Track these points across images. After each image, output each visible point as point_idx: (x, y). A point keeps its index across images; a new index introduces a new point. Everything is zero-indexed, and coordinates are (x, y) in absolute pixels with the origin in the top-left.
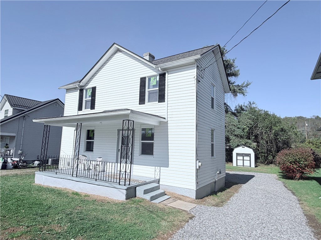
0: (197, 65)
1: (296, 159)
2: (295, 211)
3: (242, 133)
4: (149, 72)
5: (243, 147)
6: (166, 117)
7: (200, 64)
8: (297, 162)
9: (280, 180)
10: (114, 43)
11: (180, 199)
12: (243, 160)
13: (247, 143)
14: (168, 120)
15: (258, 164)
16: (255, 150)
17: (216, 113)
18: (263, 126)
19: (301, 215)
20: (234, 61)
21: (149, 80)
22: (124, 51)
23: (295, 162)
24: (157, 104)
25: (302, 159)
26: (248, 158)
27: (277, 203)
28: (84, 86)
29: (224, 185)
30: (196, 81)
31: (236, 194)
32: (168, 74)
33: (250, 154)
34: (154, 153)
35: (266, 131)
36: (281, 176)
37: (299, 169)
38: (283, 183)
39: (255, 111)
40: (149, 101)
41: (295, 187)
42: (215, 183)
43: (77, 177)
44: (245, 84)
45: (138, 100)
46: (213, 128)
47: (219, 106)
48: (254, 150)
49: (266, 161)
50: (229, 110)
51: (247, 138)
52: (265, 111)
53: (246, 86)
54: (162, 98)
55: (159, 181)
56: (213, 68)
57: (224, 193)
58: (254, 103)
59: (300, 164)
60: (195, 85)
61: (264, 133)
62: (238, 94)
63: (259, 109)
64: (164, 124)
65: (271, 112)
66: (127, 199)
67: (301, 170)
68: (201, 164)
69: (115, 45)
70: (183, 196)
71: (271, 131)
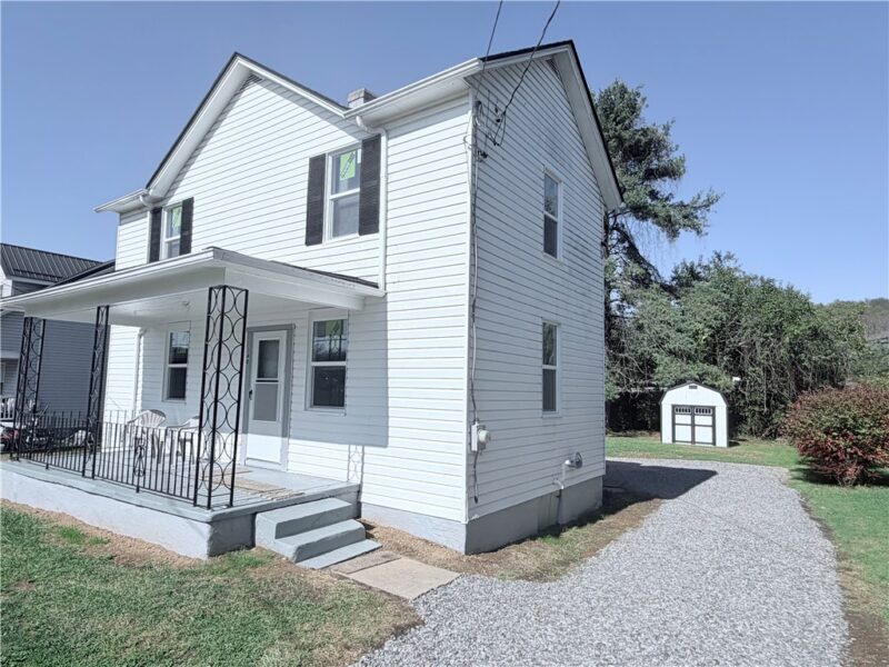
0: (476, 97)
1: (846, 420)
2: (814, 598)
3: (690, 346)
4: (333, 138)
5: (691, 387)
6: (379, 280)
7: (492, 98)
8: (849, 429)
9: (792, 486)
10: (236, 55)
11: (411, 553)
12: (693, 425)
13: (707, 373)
14: (388, 290)
15: (741, 437)
16: (732, 398)
17: (567, 269)
18: (756, 325)
19: (831, 616)
20: (667, 128)
21: (337, 162)
22: (267, 79)
23: (843, 429)
24: (356, 241)
25: (866, 420)
26: (707, 420)
27: (756, 568)
28: (161, 200)
29: (600, 503)
30: (470, 153)
31: (629, 535)
32: (388, 139)
33: (714, 408)
34: (347, 401)
35: (767, 338)
36: (800, 474)
37: (856, 453)
38: (803, 494)
39: (733, 281)
40: (336, 233)
41: (837, 510)
42: (559, 497)
43: (93, 477)
44: (701, 201)
45: (304, 232)
46: (551, 318)
47: (580, 248)
48: (726, 396)
49: (766, 427)
50: (653, 278)
51: (706, 360)
52: (766, 278)
53: (706, 206)
54: (368, 221)
55: (359, 492)
56: (550, 121)
57: (589, 529)
58: (729, 257)
59: (860, 437)
60: (467, 167)
61: (758, 344)
62: (681, 231)
63: (747, 273)
64: (373, 306)
65: (782, 283)
66: (212, 554)
67: (860, 453)
68: (488, 437)
69: (239, 61)
70: (427, 542)
71: (779, 339)
